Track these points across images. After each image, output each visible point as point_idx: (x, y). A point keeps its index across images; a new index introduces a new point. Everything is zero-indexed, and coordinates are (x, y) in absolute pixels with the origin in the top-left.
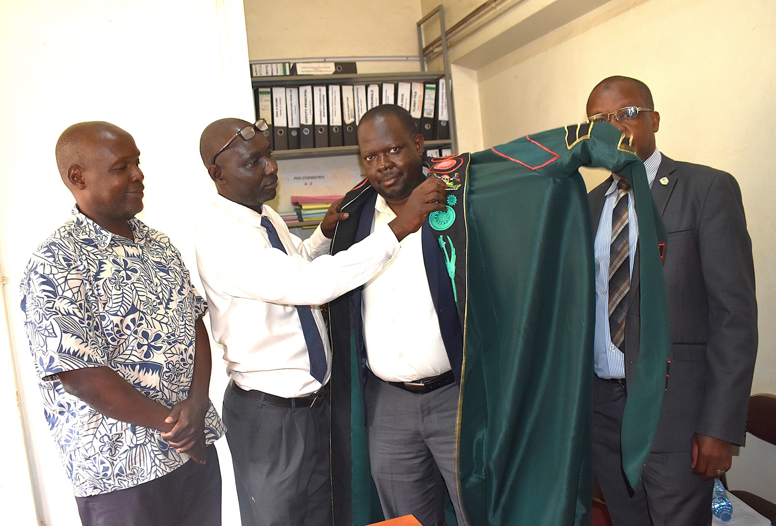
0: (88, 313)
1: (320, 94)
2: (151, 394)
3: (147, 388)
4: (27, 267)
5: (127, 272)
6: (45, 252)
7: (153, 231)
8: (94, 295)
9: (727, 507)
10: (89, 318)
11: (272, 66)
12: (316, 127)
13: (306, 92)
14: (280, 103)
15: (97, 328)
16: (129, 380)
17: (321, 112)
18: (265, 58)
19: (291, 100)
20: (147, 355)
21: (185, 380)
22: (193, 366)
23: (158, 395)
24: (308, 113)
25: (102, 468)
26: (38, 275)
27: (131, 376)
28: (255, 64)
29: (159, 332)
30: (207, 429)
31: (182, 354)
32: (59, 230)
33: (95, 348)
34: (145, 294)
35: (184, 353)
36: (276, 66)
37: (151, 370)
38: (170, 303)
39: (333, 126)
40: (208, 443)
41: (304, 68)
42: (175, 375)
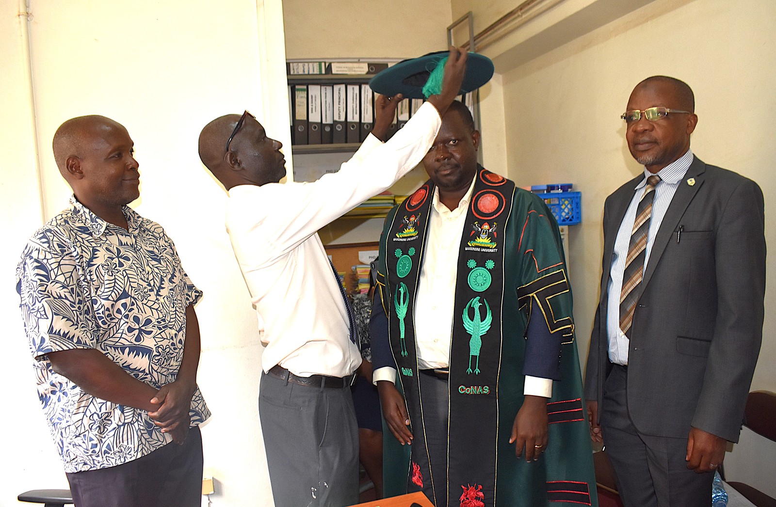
0: (79, 297)
1: (353, 93)
2: (140, 376)
3: (137, 370)
4: (24, 252)
5: (120, 259)
6: (40, 239)
7: (148, 221)
8: (86, 280)
9: (722, 497)
10: (80, 302)
11: (308, 65)
12: (348, 124)
13: (339, 90)
14: (315, 100)
15: (87, 312)
16: (119, 362)
17: (353, 110)
18: (302, 57)
19: (326, 97)
20: (138, 339)
21: (175, 364)
22: (182, 350)
23: (147, 378)
24: (342, 110)
25: (91, 445)
26: (33, 260)
27: (120, 359)
28: (293, 63)
29: (149, 317)
30: (193, 411)
31: (172, 338)
32: (56, 218)
33: (85, 331)
34: (136, 281)
35: (174, 337)
36: (313, 65)
37: (141, 354)
38: (161, 290)
39: (364, 124)
40: (193, 425)
41: (339, 67)
42: (165, 358)
